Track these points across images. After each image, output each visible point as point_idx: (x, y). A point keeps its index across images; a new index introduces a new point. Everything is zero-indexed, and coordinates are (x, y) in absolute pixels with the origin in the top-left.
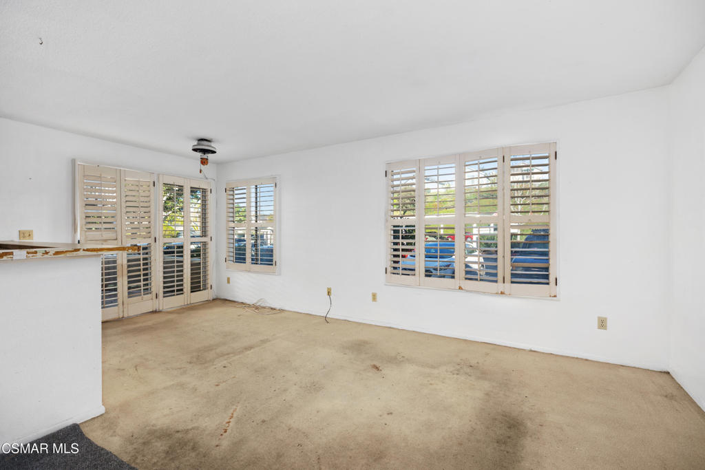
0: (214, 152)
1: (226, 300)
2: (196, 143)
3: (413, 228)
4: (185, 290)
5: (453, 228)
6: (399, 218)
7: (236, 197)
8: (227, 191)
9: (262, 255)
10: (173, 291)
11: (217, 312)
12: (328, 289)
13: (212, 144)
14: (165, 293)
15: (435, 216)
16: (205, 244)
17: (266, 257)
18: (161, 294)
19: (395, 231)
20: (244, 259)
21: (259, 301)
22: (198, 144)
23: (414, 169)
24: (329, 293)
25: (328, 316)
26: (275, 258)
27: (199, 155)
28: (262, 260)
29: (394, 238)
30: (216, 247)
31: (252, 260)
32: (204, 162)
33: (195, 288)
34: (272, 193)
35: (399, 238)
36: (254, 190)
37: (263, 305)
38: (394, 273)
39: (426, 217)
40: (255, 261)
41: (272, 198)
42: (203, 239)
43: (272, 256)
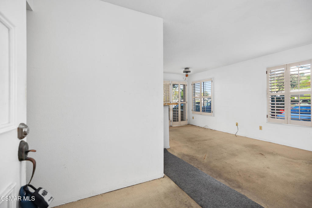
0: (190, 72)
1: (192, 125)
2: (184, 70)
3: (283, 97)
4: (179, 120)
5: (310, 96)
6: (275, 92)
7: (196, 87)
8: (193, 85)
9: (206, 109)
10: (176, 120)
11: (190, 129)
12: (236, 123)
13: (189, 69)
14: (173, 120)
15: (298, 91)
16: (185, 104)
17: (208, 109)
18: (172, 121)
19: (272, 98)
20: (199, 110)
21: (205, 126)
22: (185, 70)
23: (284, 69)
24: (237, 125)
25: (236, 134)
26: (212, 110)
27: (185, 73)
28: (206, 110)
29: (272, 102)
30: (188, 105)
31: (202, 110)
32: (187, 76)
33: (182, 119)
34: (210, 85)
35: (274, 102)
36: (203, 84)
37: (207, 128)
38: (272, 118)
39: (291, 91)
40: (204, 111)
41: (211, 86)
42: (184, 103)
43: (211, 109)
